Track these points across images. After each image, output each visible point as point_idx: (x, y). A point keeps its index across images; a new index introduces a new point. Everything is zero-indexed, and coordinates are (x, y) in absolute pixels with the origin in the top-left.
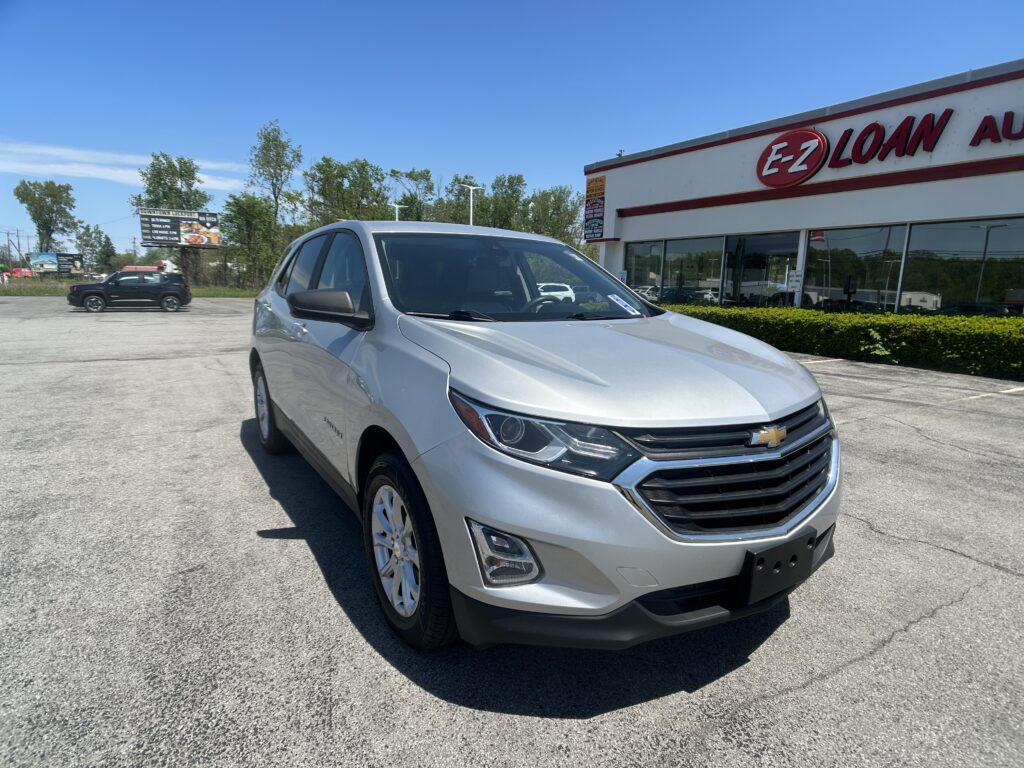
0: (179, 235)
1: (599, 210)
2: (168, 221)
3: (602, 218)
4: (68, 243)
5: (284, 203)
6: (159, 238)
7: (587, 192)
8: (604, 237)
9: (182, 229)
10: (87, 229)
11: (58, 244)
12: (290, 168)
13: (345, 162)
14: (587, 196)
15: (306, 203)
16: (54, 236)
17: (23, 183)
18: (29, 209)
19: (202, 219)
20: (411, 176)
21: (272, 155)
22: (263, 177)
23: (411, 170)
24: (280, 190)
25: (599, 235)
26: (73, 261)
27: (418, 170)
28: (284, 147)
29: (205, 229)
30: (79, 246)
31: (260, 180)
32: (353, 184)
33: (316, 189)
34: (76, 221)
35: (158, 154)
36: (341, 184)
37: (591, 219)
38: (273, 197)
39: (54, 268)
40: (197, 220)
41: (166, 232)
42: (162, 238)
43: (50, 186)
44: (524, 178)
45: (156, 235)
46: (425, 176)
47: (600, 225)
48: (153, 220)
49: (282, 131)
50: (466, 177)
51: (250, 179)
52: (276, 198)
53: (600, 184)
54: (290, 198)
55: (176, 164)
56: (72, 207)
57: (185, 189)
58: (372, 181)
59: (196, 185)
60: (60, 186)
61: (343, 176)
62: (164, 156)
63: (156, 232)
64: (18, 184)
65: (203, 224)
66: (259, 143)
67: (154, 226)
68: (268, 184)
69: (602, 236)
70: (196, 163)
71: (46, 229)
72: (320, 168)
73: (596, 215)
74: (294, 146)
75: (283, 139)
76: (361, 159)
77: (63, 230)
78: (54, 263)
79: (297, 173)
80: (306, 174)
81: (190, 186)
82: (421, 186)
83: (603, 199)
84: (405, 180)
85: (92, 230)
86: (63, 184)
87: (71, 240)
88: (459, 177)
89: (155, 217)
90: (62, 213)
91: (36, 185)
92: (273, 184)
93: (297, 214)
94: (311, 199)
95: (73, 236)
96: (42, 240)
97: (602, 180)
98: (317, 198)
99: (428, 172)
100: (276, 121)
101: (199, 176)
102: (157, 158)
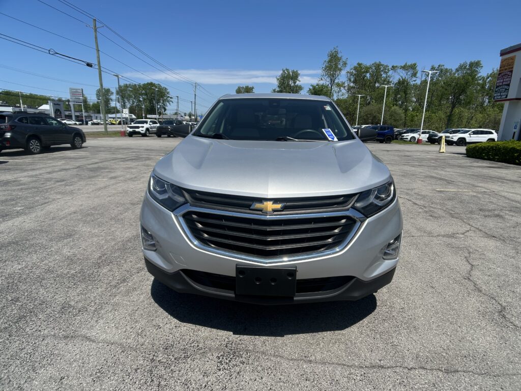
1: (507, 79)
3: (508, 85)
5: (335, 88)
7: (500, 68)
8: (508, 98)
12: (340, 70)
13: (368, 65)
14: (500, 71)
15: (346, 88)
17: (239, 87)
20: (404, 68)
21: (333, 65)
22: (327, 76)
23: (404, 64)
24: (334, 81)
25: (505, 96)
27: (409, 64)
28: (339, 59)
31: (325, 78)
32: (372, 76)
33: (352, 80)
35: (285, 69)
36: (365, 76)
37: (500, 86)
38: (330, 86)
44: (481, 62)
46: (413, 67)
47: (506, 89)
49: (339, 51)
50: (439, 66)
51: (320, 77)
52: (332, 86)
53: (511, 61)
54: (338, 85)
55: (291, 74)
57: (293, 85)
58: (382, 73)
59: (298, 83)
61: (367, 72)
62: (287, 70)
64: (237, 88)
66: (327, 59)
68: (329, 80)
69: (506, 97)
70: (299, 72)
72: (355, 68)
73: (504, 83)
74: (344, 59)
75: (339, 56)
76: (378, 62)
79: (343, 72)
80: (348, 72)
81: (295, 83)
82: (409, 73)
83: (511, 72)
84: (399, 71)
86: (251, 86)
88: (435, 66)
91: (243, 88)
92: (331, 80)
93: (340, 93)
94: (348, 85)
97: (513, 59)
98: (352, 85)
99: (415, 65)
100: (337, 47)
101: (299, 78)
102: (284, 71)
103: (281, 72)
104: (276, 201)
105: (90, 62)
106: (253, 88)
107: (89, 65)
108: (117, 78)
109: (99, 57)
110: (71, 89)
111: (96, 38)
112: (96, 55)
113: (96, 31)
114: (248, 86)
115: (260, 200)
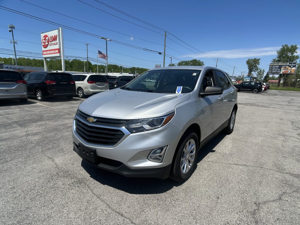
0: (280, 71)
2: (278, 66)
4: (255, 74)
6: (274, 72)
9: (282, 69)
10: (261, 70)
11: (252, 75)
16: (252, 73)
17: (249, 60)
18: (248, 66)
19: (290, 65)
26: (254, 79)
29: (290, 68)
30: (257, 75)
34: (258, 68)
39: (249, 81)
40: (288, 65)
41: (277, 70)
42: (275, 72)
43: (255, 59)
45: (273, 71)
48: (273, 66)
55: (290, 48)
56: (259, 64)
57: (290, 55)
59: (295, 54)
60: (257, 59)
62: (286, 45)
63: (273, 70)
65: (290, 66)
67: (273, 68)
71: (251, 71)
77: (255, 71)
78: (249, 80)
85: (262, 70)
87: (256, 74)
89: (274, 65)
90: (256, 66)
91: (252, 60)
95: (256, 73)
96: (249, 74)
101: (297, 51)
102: (283, 47)
103: (281, 47)
104: (95, 117)
105: (160, 52)
106: (259, 59)
107: (160, 53)
108: (171, 58)
109: (165, 49)
110: (156, 65)
111: (165, 40)
112: (164, 48)
113: (165, 37)
114: (256, 59)
115: (89, 116)
